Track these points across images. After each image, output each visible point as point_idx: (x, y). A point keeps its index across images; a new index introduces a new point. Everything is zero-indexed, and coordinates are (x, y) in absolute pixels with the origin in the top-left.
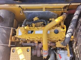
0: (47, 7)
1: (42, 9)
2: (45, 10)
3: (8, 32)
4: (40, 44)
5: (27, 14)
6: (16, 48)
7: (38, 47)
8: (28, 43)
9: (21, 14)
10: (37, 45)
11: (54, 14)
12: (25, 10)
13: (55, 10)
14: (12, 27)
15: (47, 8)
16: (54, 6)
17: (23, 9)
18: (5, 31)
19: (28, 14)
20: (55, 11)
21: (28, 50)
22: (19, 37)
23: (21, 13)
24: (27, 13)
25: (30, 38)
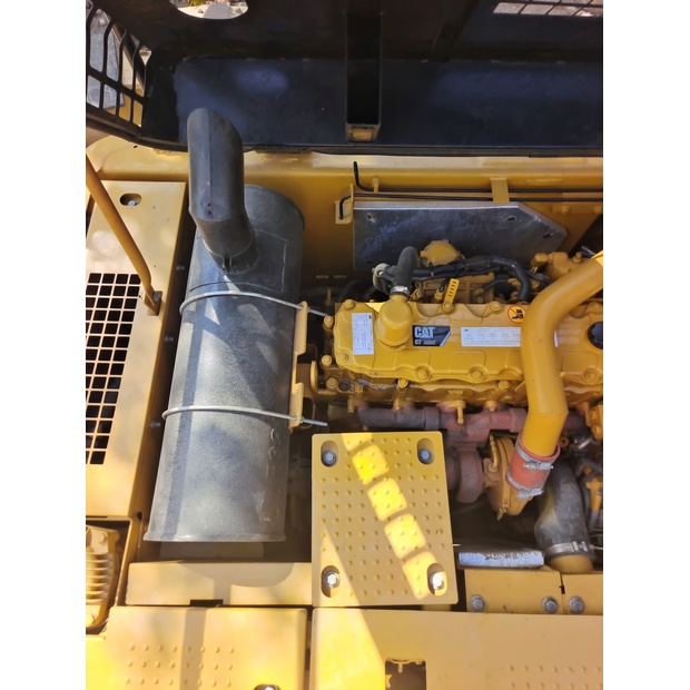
0: (518, 175)
1: (490, 191)
2: (507, 195)
3: (281, 332)
4: (476, 417)
5: (372, 220)
6: (344, 435)
7: (466, 435)
8: (402, 408)
9: (338, 221)
10: (461, 421)
11: (546, 228)
12: (376, 191)
13: (565, 195)
14: (305, 303)
15: (520, 184)
16: (567, 175)
17: (362, 188)
18: (270, 324)
19: (380, 224)
20: (564, 207)
21: (425, 456)
22: (352, 365)
23: (342, 217)
24: (378, 214)
25: (427, 372)
